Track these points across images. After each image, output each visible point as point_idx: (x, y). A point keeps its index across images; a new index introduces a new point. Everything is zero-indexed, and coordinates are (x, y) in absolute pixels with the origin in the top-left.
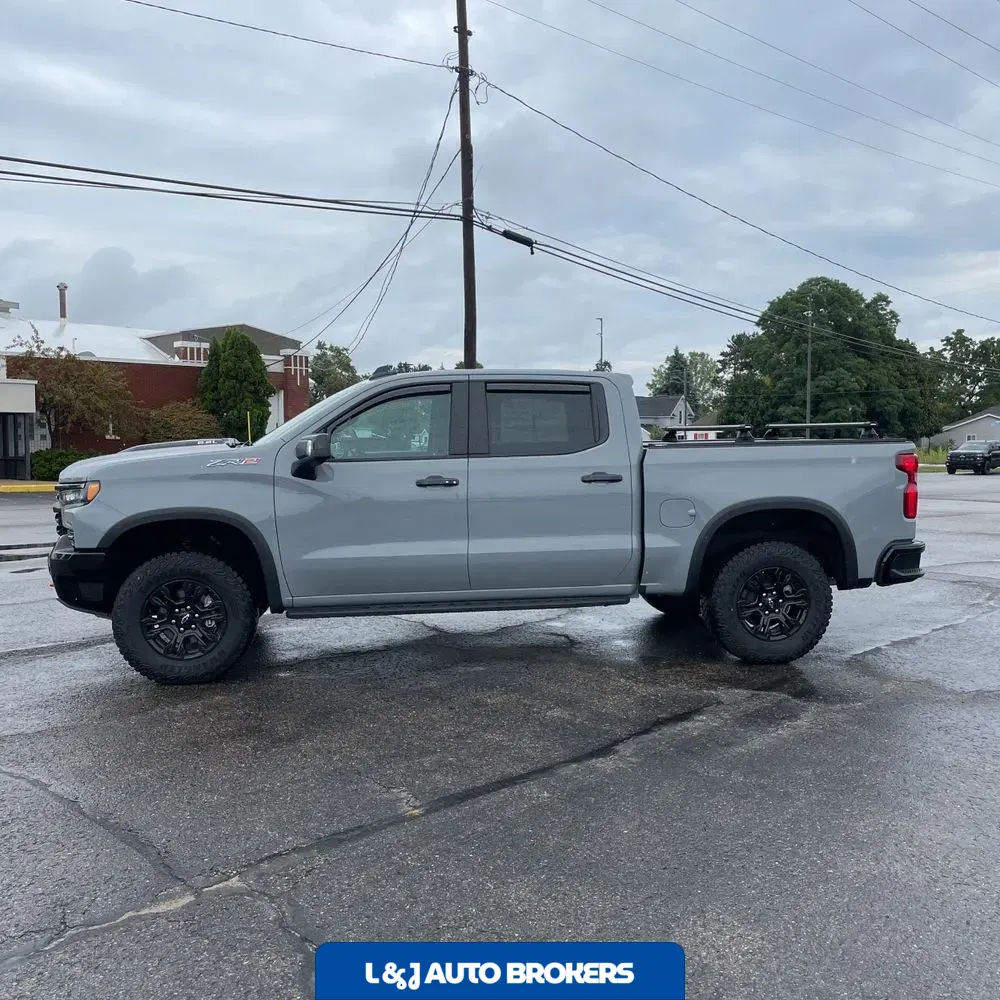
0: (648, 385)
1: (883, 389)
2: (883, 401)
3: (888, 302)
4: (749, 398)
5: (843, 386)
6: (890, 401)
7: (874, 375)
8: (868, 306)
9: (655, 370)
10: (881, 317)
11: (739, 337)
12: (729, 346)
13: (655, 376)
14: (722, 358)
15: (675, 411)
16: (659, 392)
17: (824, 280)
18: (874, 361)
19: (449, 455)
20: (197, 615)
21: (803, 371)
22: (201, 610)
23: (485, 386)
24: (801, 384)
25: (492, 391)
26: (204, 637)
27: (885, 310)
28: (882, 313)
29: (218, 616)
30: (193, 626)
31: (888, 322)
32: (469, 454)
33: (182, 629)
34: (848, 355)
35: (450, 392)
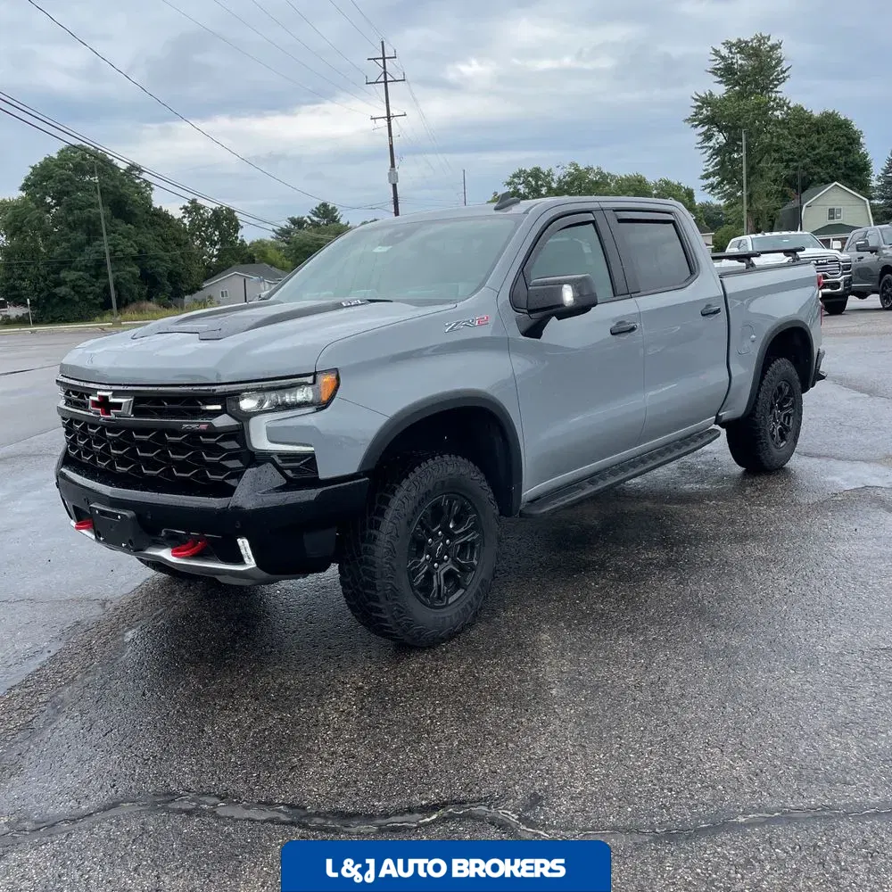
1: (151, 253)
2: (153, 263)
3: (141, 172)
4: (29, 264)
5: (122, 251)
6: (160, 263)
7: (141, 238)
8: (123, 174)
10: (137, 186)
18: (138, 227)
19: (615, 296)
20: (448, 541)
21: (80, 236)
22: (456, 532)
23: (616, 215)
24: (80, 248)
25: (621, 221)
26: (461, 567)
27: (139, 178)
28: (137, 181)
29: (474, 535)
30: (446, 557)
31: (143, 190)
32: (630, 293)
33: (436, 565)
34: (117, 221)
35: (593, 222)
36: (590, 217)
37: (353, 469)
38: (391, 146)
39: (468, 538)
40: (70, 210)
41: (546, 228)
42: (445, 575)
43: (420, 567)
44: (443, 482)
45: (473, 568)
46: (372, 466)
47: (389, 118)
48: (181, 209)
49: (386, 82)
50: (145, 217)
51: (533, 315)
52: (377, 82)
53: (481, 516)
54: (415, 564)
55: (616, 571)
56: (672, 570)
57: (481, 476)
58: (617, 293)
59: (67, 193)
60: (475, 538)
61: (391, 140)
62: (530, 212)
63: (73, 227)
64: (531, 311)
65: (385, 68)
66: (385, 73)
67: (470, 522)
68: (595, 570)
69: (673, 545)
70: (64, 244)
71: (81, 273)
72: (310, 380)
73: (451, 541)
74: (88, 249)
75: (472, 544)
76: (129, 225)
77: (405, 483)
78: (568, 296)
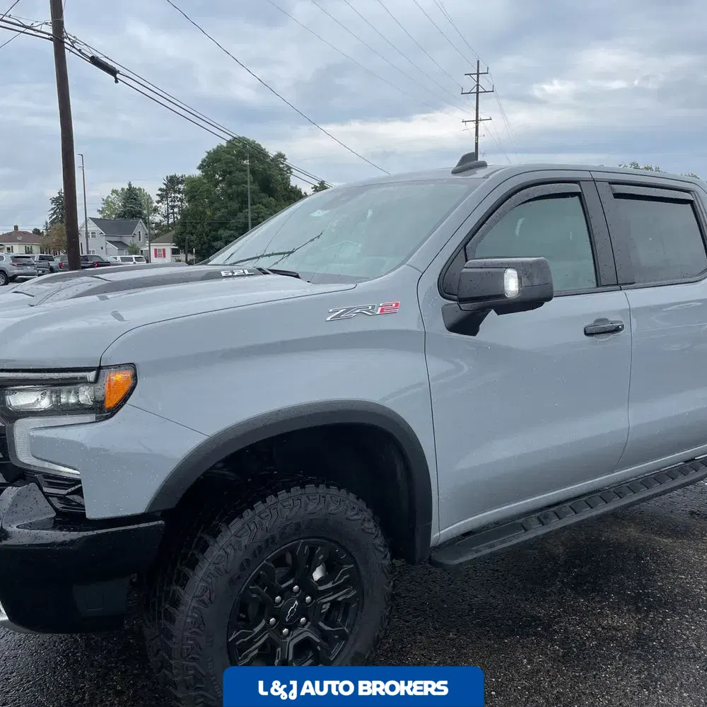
0: (99, 211)
3: (285, 159)
4: (197, 223)
8: (273, 160)
9: (103, 200)
10: (281, 170)
11: (171, 177)
12: (165, 184)
13: (104, 204)
14: (160, 192)
15: (136, 232)
16: (119, 216)
17: (244, 139)
18: (277, 200)
19: (598, 286)
20: (308, 598)
21: (235, 205)
22: (321, 588)
23: (612, 189)
24: (234, 214)
25: (617, 196)
26: (324, 635)
27: (283, 164)
28: (281, 166)
29: (347, 593)
30: (303, 619)
31: (285, 173)
32: (619, 284)
33: (285, 630)
34: (263, 195)
35: (579, 195)
36: (575, 188)
37: (140, 507)
38: (477, 144)
39: (340, 596)
40: (230, 185)
41: (510, 197)
42: (297, 647)
43: (252, 639)
44: (298, 525)
45: (344, 637)
46: (171, 504)
47: (477, 121)
48: (312, 188)
49: (478, 93)
50: (284, 193)
51: (464, 306)
52: (470, 93)
53: (362, 568)
54: (243, 635)
55: (563, 643)
56: (639, 657)
57: (368, 514)
58: (602, 283)
59: (230, 173)
60: (349, 596)
61: (477, 139)
62: (491, 177)
63: (230, 197)
64: (461, 301)
65: (478, 81)
66: (478, 85)
67: (343, 574)
68: (536, 634)
69: (650, 607)
70: (223, 210)
71: (232, 232)
72: (91, 376)
73: (312, 599)
74: (240, 215)
75: (347, 603)
76: (271, 198)
77: (236, 525)
78: (512, 284)
